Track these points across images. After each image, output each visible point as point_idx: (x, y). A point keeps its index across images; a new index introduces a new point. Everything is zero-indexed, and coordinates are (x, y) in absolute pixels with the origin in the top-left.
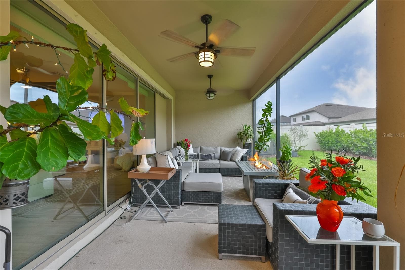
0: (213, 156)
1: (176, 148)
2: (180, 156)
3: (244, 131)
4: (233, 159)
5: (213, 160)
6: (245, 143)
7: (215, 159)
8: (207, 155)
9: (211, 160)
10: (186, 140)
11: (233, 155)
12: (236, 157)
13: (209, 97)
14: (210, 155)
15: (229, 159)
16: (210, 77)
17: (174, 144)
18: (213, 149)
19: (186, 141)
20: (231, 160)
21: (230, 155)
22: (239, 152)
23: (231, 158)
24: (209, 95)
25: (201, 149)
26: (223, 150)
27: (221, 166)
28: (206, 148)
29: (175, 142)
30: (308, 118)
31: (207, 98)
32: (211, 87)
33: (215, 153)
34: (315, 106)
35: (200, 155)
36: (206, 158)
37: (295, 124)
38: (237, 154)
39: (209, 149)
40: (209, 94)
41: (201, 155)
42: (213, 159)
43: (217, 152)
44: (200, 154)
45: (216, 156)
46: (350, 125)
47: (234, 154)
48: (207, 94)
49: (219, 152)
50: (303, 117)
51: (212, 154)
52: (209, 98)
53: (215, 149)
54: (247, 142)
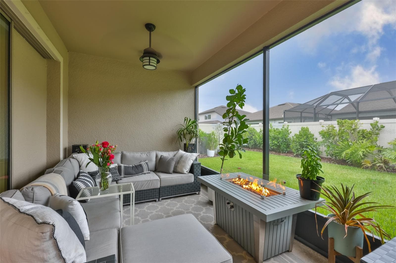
0: (145, 167)
1: (71, 159)
2: (82, 178)
3: (187, 128)
4: (179, 170)
5: (145, 174)
6: (188, 144)
7: (149, 172)
8: (136, 166)
9: (143, 174)
10: (105, 144)
11: (178, 162)
12: (184, 166)
13: (148, 63)
14: (141, 165)
15: (172, 169)
16: (150, 27)
17: (65, 150)
18: (144, 156)
19: (104, 147)
20: (175, 172)
21: (173, 164)
22: (187, 158)
23: (175, 167)
24: (150, 60)
25: (123, 157)
26: (159, 157)
27: (162, 183)
28: (132, 154)
29: (67, 146)
30: (210, 117)
31: (144, 66)
32: (152, 47)
33: (147, 161)
34: (214, 108)
35: (123, 168)
36: (134, 172)
37: (206, 121)
38: (184, 162)
39: (138, 155)
40: (148, 58)
41: (125, 167)
42: (146, 172)
43: (150, 160)
44: (122, 165)
45: (149, 167)
46: (258, 124)
47: (180, 161)
48: (143, 57)
49: (154, 159)
50: (205, 116)
51: (143, 163)
52: (149, 65)
53: (147, 155)
54: (191, 143)
